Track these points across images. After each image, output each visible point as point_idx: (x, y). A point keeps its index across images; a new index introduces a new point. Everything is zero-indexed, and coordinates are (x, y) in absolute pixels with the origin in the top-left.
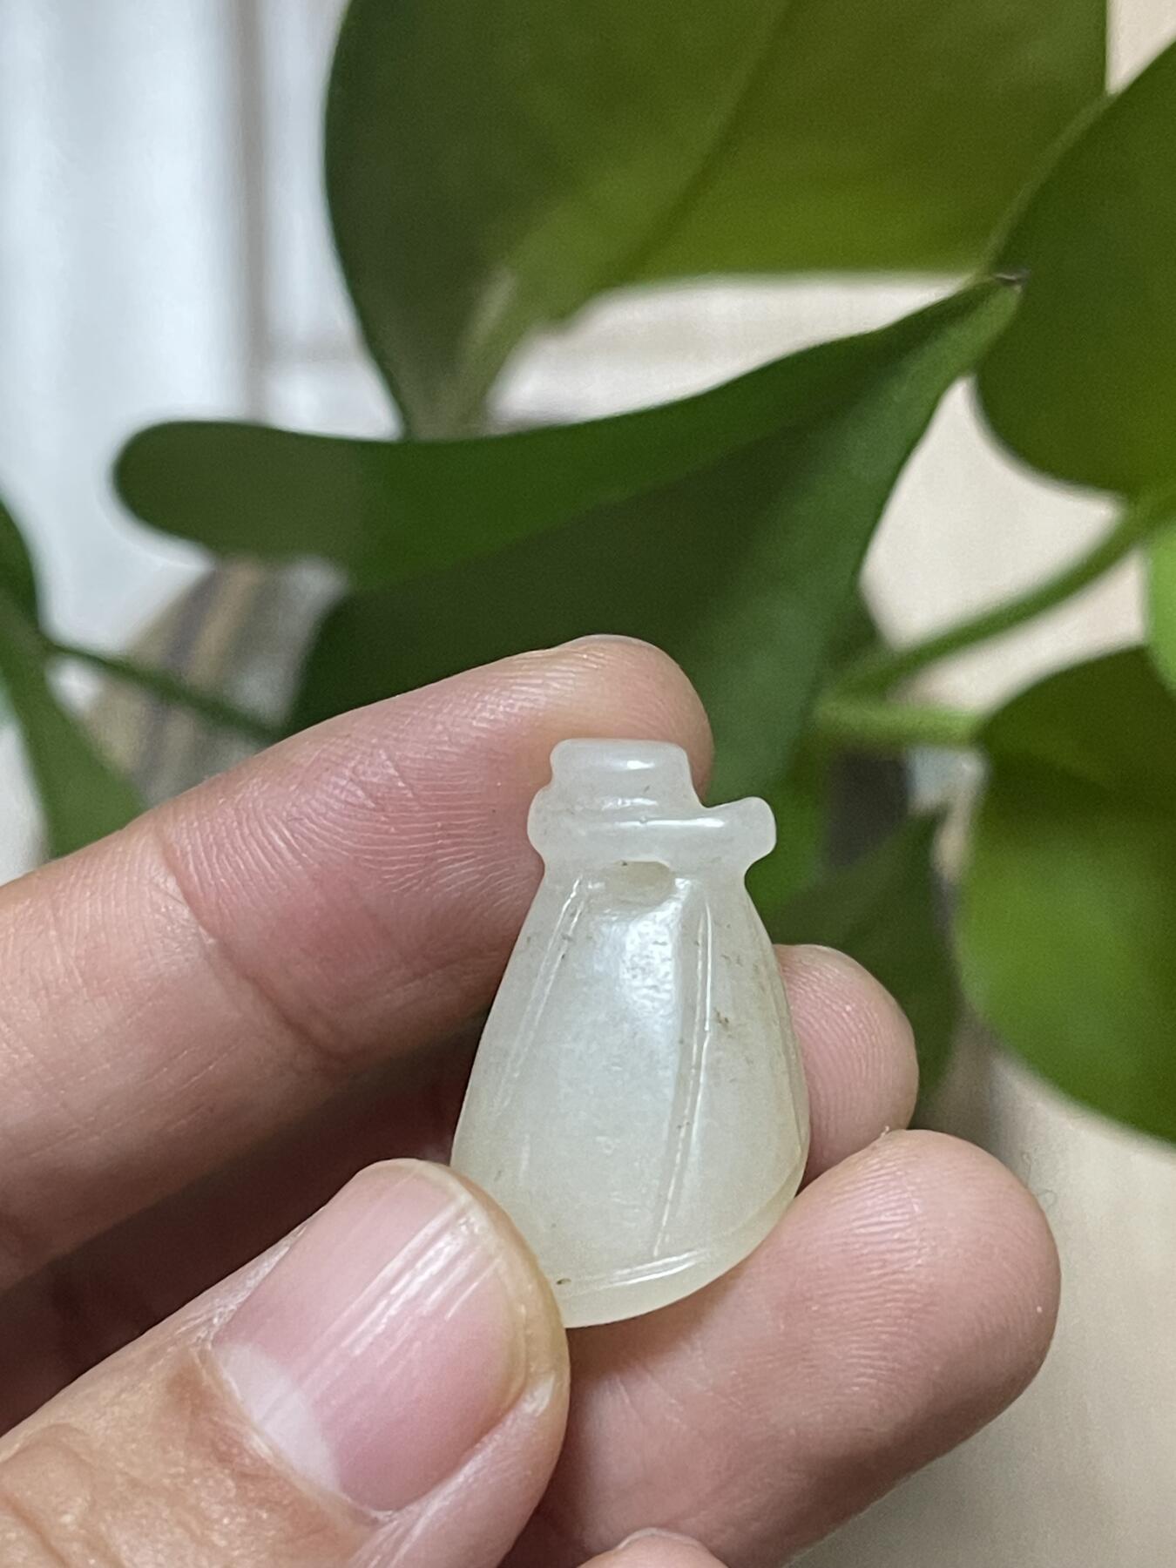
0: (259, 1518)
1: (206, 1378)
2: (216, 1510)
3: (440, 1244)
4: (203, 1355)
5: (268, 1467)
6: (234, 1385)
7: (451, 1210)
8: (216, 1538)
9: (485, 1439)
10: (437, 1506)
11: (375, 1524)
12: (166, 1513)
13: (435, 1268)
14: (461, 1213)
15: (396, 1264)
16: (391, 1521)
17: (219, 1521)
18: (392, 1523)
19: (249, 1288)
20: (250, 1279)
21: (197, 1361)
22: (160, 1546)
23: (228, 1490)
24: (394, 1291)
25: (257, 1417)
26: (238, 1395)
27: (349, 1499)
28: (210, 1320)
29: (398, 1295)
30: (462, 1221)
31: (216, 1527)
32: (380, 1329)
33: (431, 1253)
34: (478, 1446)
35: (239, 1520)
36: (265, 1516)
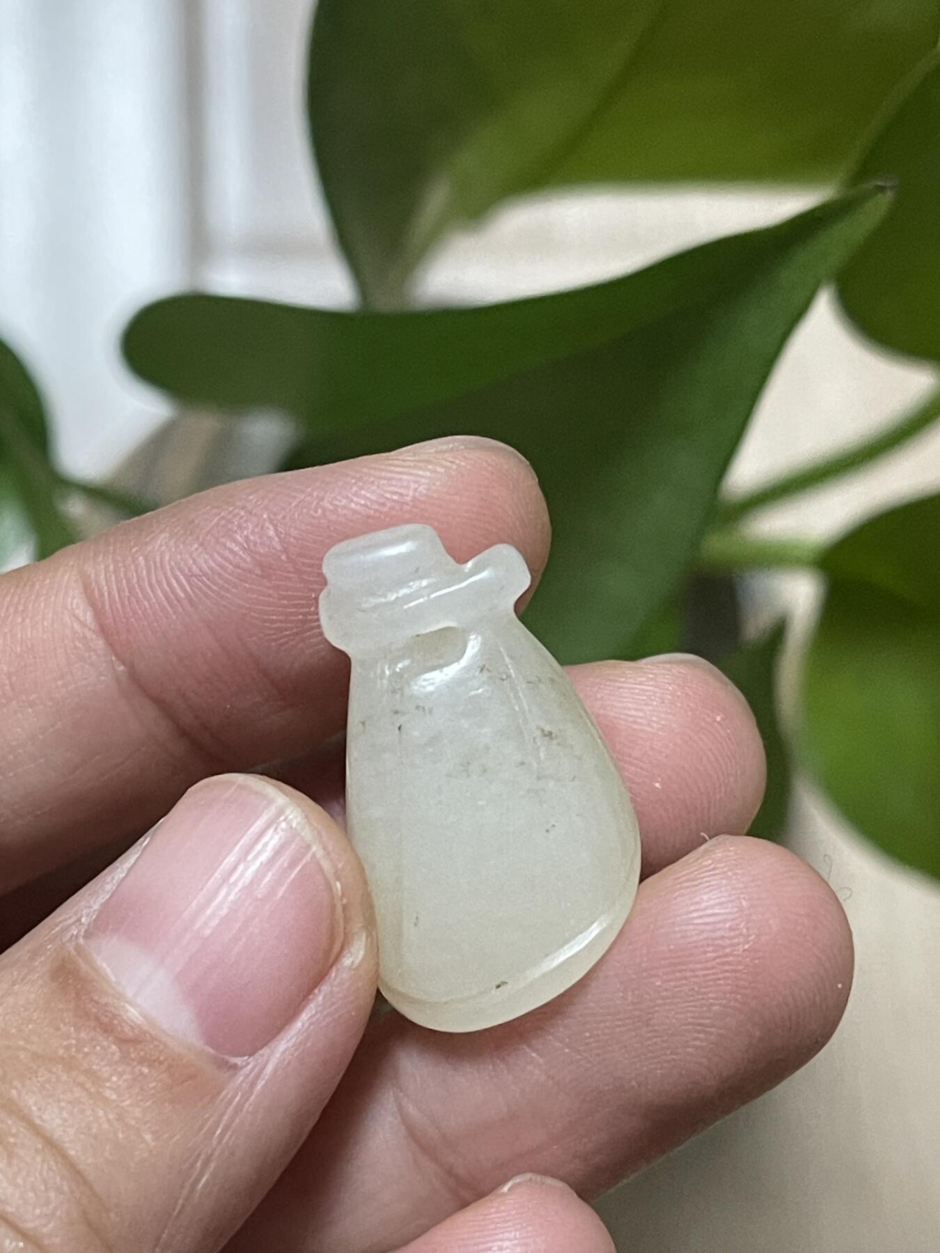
0: (141, 1074)
1: (84, 967)
2: (106, 1072)
3: (265, 839)
4: (78, 948)
5: (144, 1033)
6: (109, 971)
7: (273, 810)
8: (108, 1093)
9: (316, 991)
10: (284, 1047)
11: (235, 1067)
12: (64, 1077)
13: (264, 858)
14: (281, 812)
15: (231, 859)
16: (248, 1064)
17: (109, 1080)
18: (247, 1065)
19: (108, 892)
20: (108, 883)
21: (73, 953)
22: (63, 1104)
23: (113, 1054)
24: (232, 879)
25: (129, 993)
26: (113, 978)
27: (211, 1050)
28: (79, 920)
29: (235, 883)
30: (282, 818)
31: (108, 1084)
32: (224, 912)
33: (259, 847)
34: (311, 997)
35: (125, 1077)
36: (146, 1070)
